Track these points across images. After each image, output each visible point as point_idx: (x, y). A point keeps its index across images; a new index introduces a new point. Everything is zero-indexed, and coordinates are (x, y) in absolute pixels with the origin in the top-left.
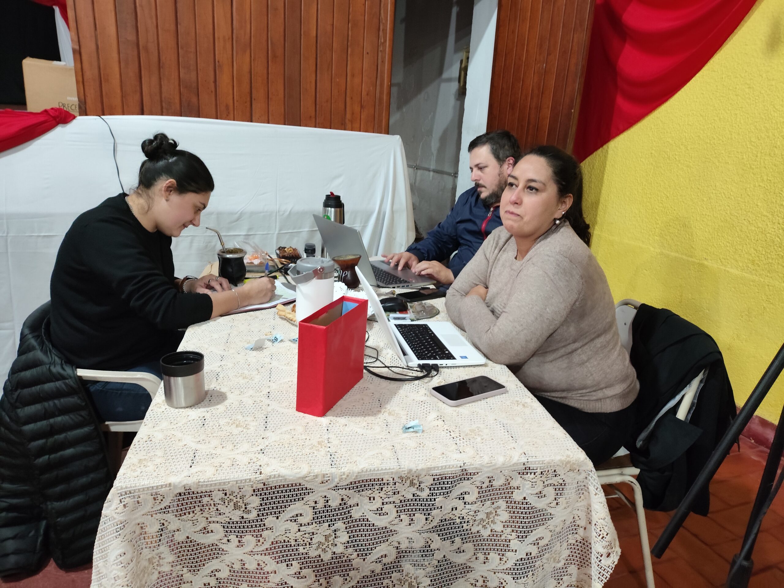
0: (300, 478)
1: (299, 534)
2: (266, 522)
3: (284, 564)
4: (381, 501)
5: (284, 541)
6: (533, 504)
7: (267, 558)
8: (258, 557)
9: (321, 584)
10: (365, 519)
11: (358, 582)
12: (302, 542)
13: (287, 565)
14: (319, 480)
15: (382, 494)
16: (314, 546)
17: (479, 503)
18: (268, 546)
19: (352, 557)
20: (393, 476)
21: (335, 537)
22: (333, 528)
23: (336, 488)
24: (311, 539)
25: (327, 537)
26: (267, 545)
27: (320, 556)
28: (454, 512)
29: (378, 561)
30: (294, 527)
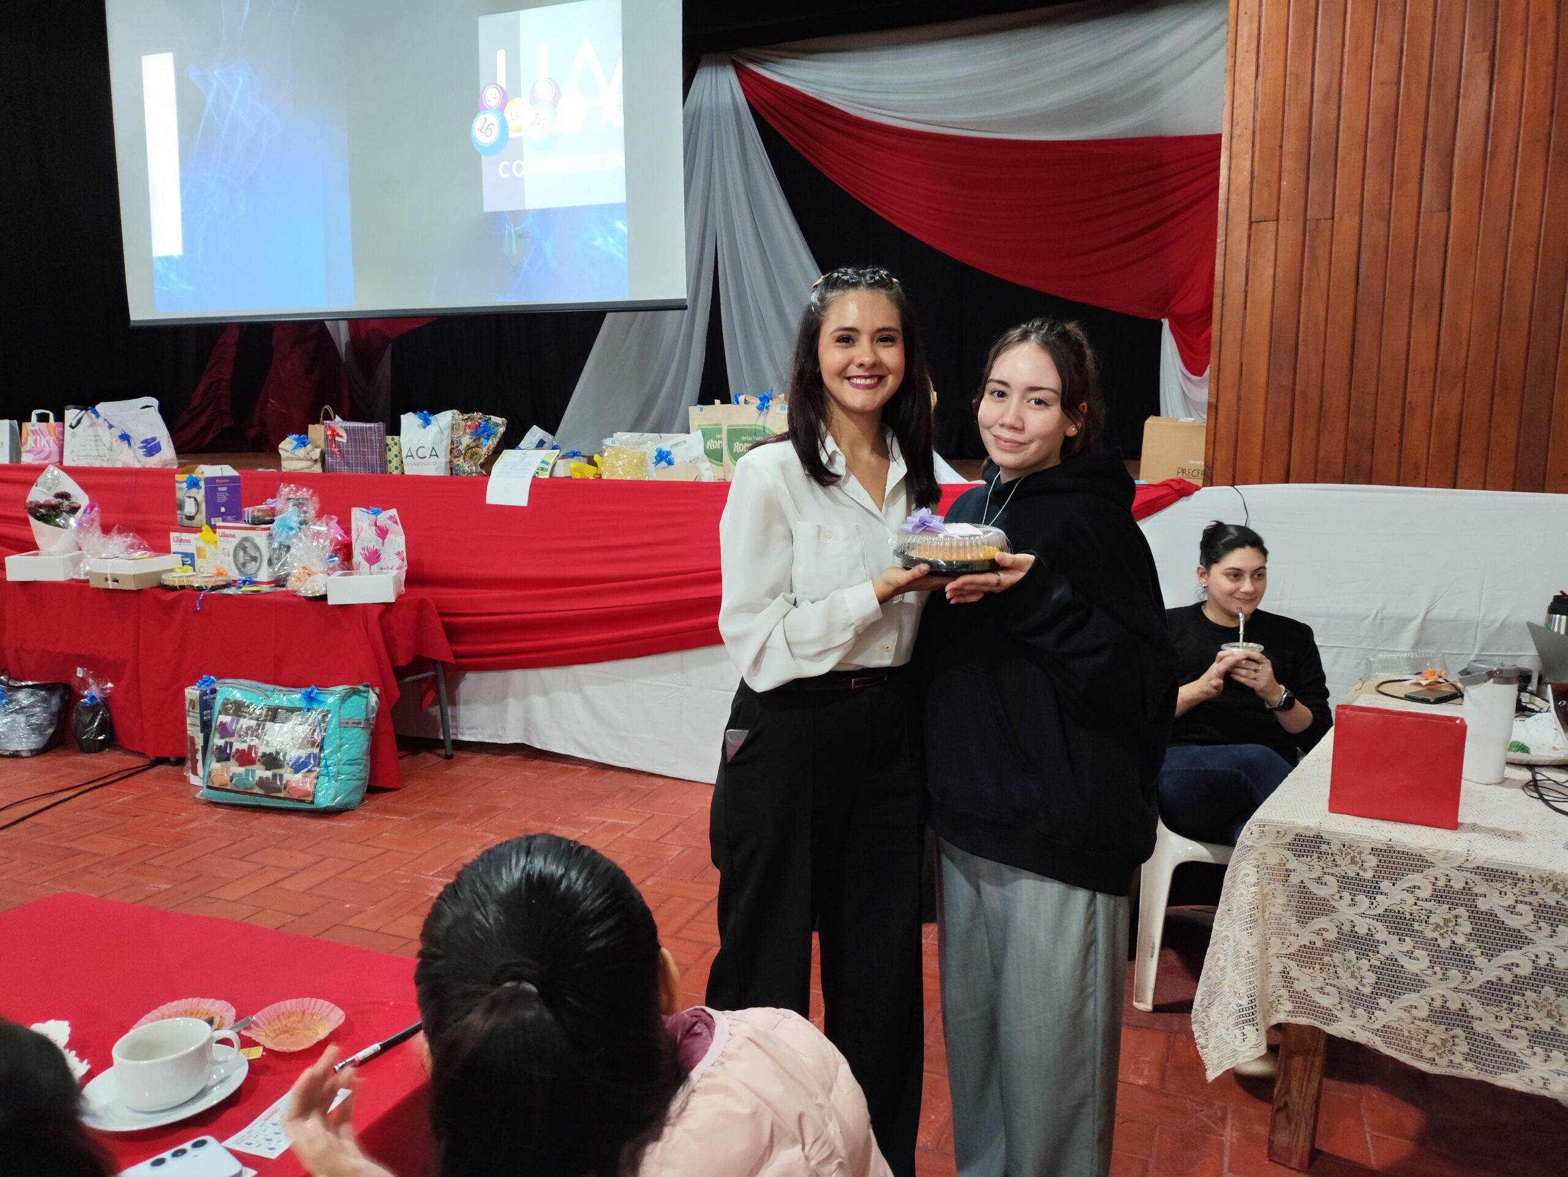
0: (1421, 848)
1: (1415, 908)
2: (1382, 885)
5: (1399, 911)
7: (1379, 925)
8: (1370, 921)
9: (1435, 973)
10: (1491, 914)
11: (1481, 986)
12: (1418, 918)
13: (1400, 940)
14: (1441, 855)
15: (1516, 890)
16: (1431, 927)
18: (1381, 912)
19: (1474, 953)
20: (1531, 873)
21: (1456, 925)
22: (1454, 912)
24: (1428, 918)
25: (1446, 921)
27: (1436, 940)
29: (1508, 967)
30: (1410, 899)
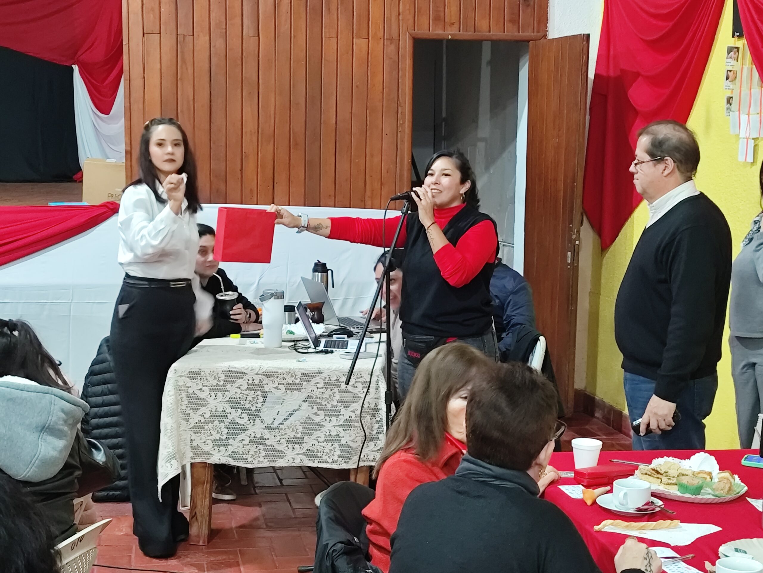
0: (242, 367)
1: (241, 394)
2: (227, 387)
3: (235, 410)
4: (277, 383)
5: (235, 398)
6: (350, 390)
7: (227, 406)
8: (223, 405)
9: (251, 423)
12: (242, 399)
14: (250, 369)
15: (278, 379)
16: (248, 402)
17: (324, 389)
20: (283, 370)
21: (257, 399)
22: (256, 394)
23: (257, 374)
24: (246, 398)
25: (253, 398)
26: (227, 399)
27: (250, 408)
28: (312, 392)
30: (239, 391)
